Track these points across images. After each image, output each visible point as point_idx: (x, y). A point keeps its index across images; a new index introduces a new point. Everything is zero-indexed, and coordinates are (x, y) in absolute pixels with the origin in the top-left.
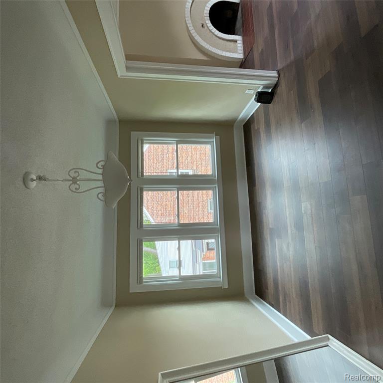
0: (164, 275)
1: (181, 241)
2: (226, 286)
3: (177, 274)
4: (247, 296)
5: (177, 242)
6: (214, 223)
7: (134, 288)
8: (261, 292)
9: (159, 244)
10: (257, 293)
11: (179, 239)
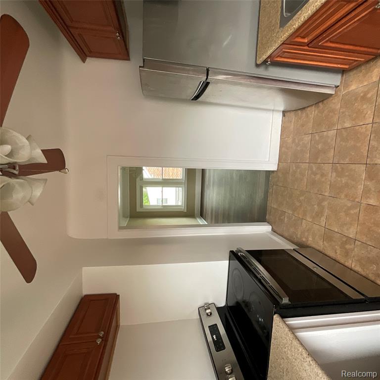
0: (151, 204)
1: (164, 188)
2: (186, 211)
3: (161, 204)
4: (196, 216)
5: (161, 188)
6: (182, 179)
7: (138, 209)
8: (202, 215)
9: (148, 188)
10: (201, 215)
11: (163, 187)
